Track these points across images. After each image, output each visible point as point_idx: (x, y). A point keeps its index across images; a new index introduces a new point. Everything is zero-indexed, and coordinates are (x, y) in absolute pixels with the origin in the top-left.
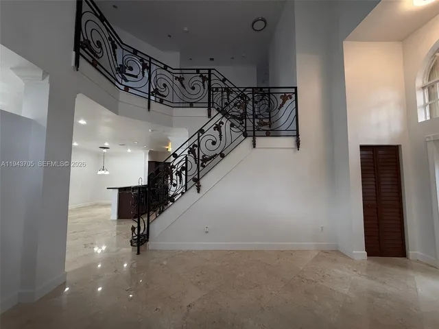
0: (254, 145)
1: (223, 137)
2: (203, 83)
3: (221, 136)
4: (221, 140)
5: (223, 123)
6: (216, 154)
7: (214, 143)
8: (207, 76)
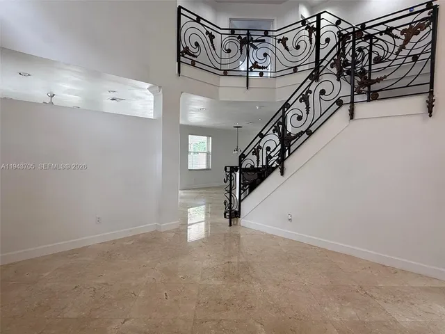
0: (352, 116)
1: (311, 110)
2: (310, 36)
3: (308, 108)
4: (308, 113)
5: (310, 92)
6: (302, 132)
7: (300, 118)
8: (315, 25)
